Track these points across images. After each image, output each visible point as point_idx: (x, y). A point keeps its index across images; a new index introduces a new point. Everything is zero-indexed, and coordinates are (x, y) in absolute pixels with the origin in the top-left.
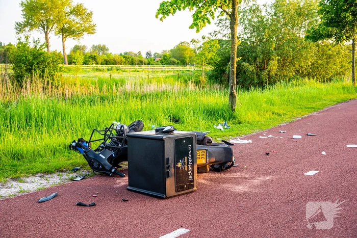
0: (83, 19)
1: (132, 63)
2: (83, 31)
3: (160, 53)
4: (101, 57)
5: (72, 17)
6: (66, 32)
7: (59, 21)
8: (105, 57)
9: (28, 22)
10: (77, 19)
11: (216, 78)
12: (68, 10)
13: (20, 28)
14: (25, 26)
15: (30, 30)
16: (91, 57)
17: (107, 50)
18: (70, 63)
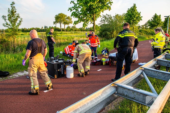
0: (69, 20)
1: (82, 31)
2: (69, 23)
3: (90, 28)
4: (74, 29)
5: (67, 19)
6: (65, 23)
7: (64, 21)
8: (75, 29)
9: (56, 21)
10: (68, 20)
11: (100, 36)
12: (66, 18)
13: (54, 23)
14: (56, 22)
15: (57, 23)
16: (71, 29)
17: (76, 27)
18: (66, 31)
